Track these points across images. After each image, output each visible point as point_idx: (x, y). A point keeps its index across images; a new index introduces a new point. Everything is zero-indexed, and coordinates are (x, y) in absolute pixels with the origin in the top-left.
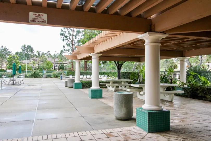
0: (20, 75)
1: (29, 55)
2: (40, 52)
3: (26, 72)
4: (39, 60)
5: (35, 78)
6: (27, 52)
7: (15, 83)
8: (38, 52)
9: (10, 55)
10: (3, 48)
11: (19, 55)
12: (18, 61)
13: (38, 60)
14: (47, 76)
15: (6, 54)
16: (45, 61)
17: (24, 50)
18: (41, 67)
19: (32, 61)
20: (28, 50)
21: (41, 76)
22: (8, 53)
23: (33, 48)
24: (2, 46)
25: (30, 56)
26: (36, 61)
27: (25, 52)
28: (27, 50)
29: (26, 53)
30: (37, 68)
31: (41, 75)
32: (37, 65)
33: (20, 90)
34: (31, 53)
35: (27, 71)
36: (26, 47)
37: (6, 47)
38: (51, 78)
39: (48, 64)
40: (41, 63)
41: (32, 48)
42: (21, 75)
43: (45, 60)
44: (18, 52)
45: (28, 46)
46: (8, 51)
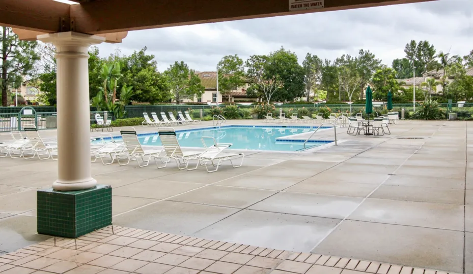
0: (390, 113)
1: (424, 64)
2: (448, 54)
3: (414, 105)
4: (446, 74)
5: (429, 119)
6: (420, 59)
7: (371, 132)
8: (441, 55)
9: (377, 67)
10: (364, 54)
11: (402, 65)
12: (394, 81)
13: (443, 75)
14: (458, 116)
15: (371, 66)
16: (460, 77)
17: (412, 55)
18: (451, 93)
19: (429, 78)
20: (422, 53)
21: (444, 116)
22: (373, 64)
23: (432, 46)
24: (362, 50)
25: (425, 67)
26: (438, 78)
27: (414, 57)
28: (420, 53)
29: (417, 59)
30: (441, 96)
31: (444, 114)
32: (439, 89)
33: (372, 148)
34: (427, 59)
35: (414, 102)
36: (417, 46)
37: (370, 52)
38: (468, 120)
39: (468, 85)
40: (450, 83)
41: (430, 46)
42: (393, 113)
43: (460, 74)
44: (399, 59)
45: (420, 44)
46: (375, 59)
